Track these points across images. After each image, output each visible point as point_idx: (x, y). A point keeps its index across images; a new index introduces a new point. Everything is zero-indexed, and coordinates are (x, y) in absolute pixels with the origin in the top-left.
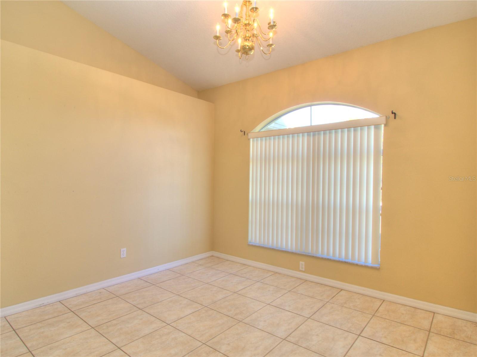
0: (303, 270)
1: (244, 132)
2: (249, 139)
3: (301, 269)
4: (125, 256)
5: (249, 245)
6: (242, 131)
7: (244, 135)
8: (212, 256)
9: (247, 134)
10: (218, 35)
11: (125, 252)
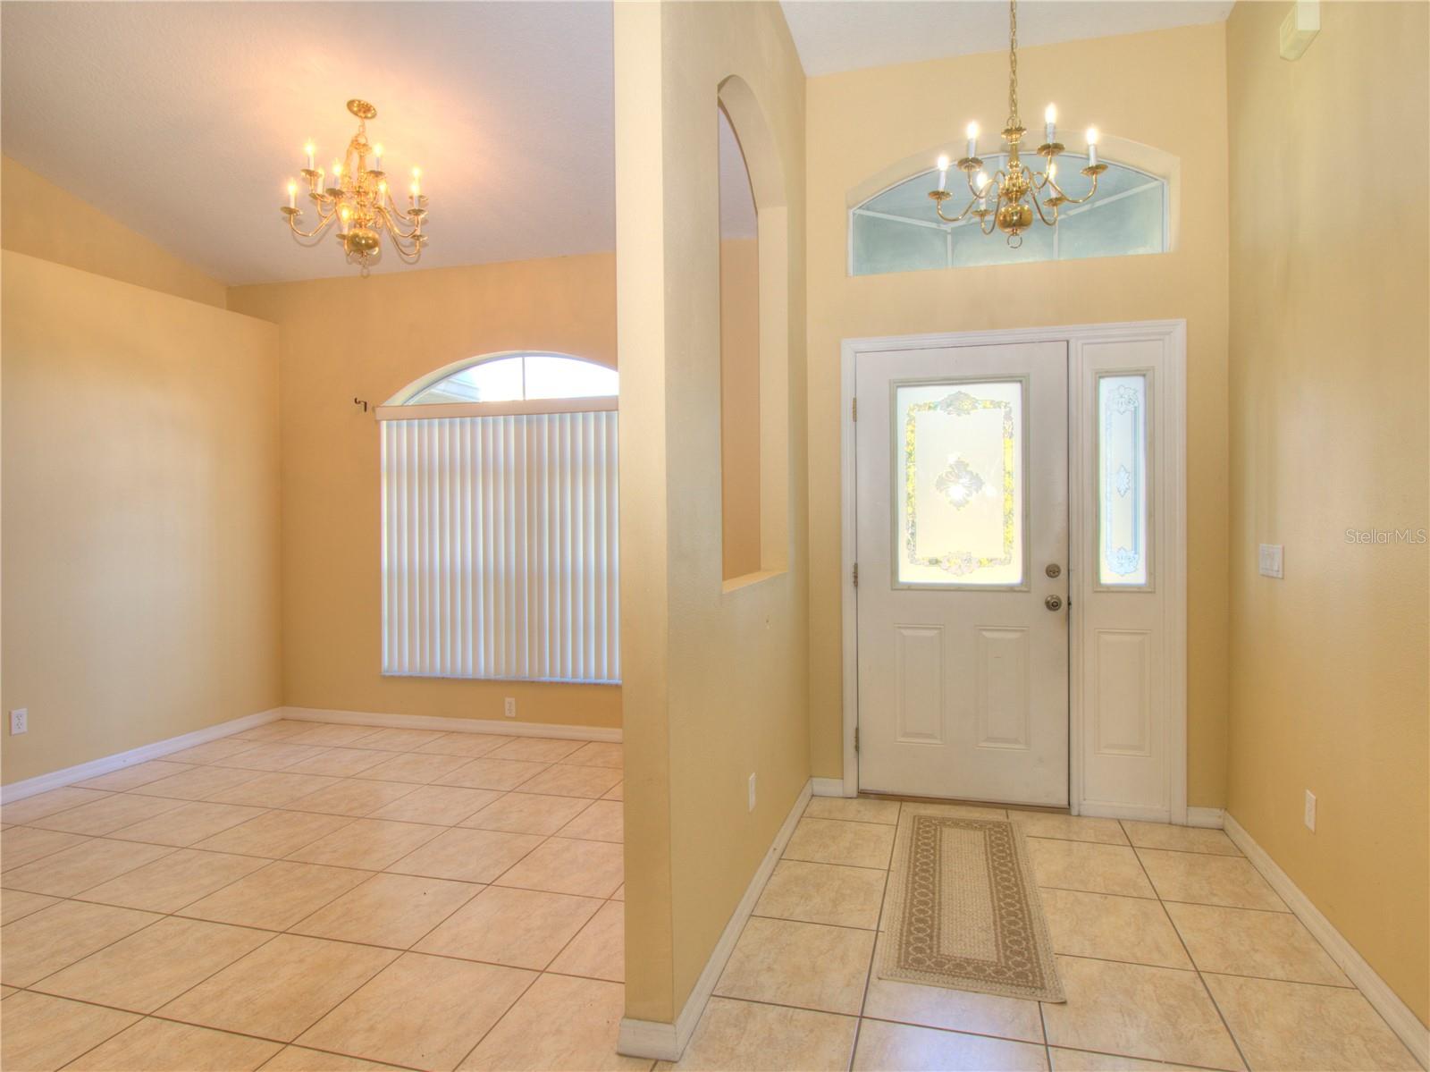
0: (514, 714)
1: (366, 403)
2: (378, 423)
3: (507, 714)
4: (24, 728)
5: (384, 677)
6: (360, 402)
7: (365, 410)
8: (283, 719)
9: (373, 409)
10: (292, 206)
11: (24, 720)
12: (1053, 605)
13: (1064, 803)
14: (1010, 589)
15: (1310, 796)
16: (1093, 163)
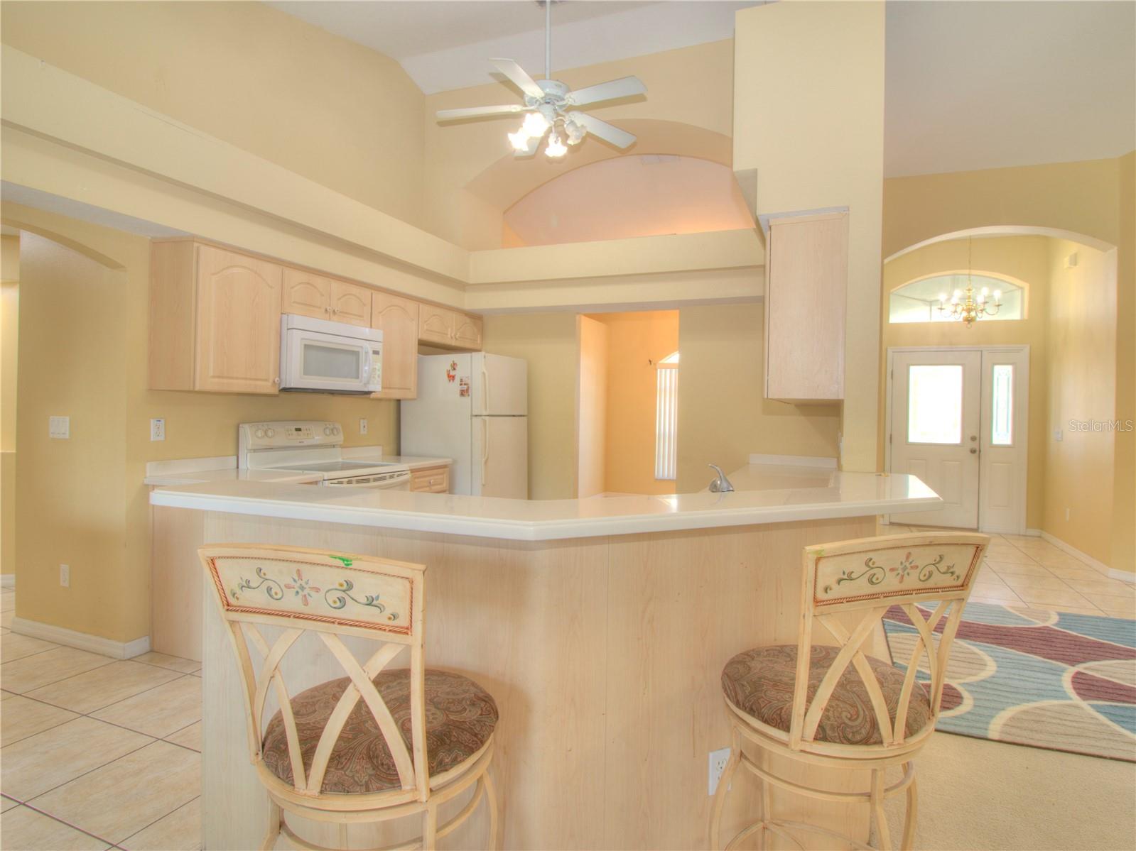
1: (650, 361)
2: (656, 370)
5: (657, 479)
7: (650, 364)
9: (655, 364)
12: (973, 451)
13: (975, 527)
14: (956, 445)
15: (1068, 510)
16: (997, 304)
